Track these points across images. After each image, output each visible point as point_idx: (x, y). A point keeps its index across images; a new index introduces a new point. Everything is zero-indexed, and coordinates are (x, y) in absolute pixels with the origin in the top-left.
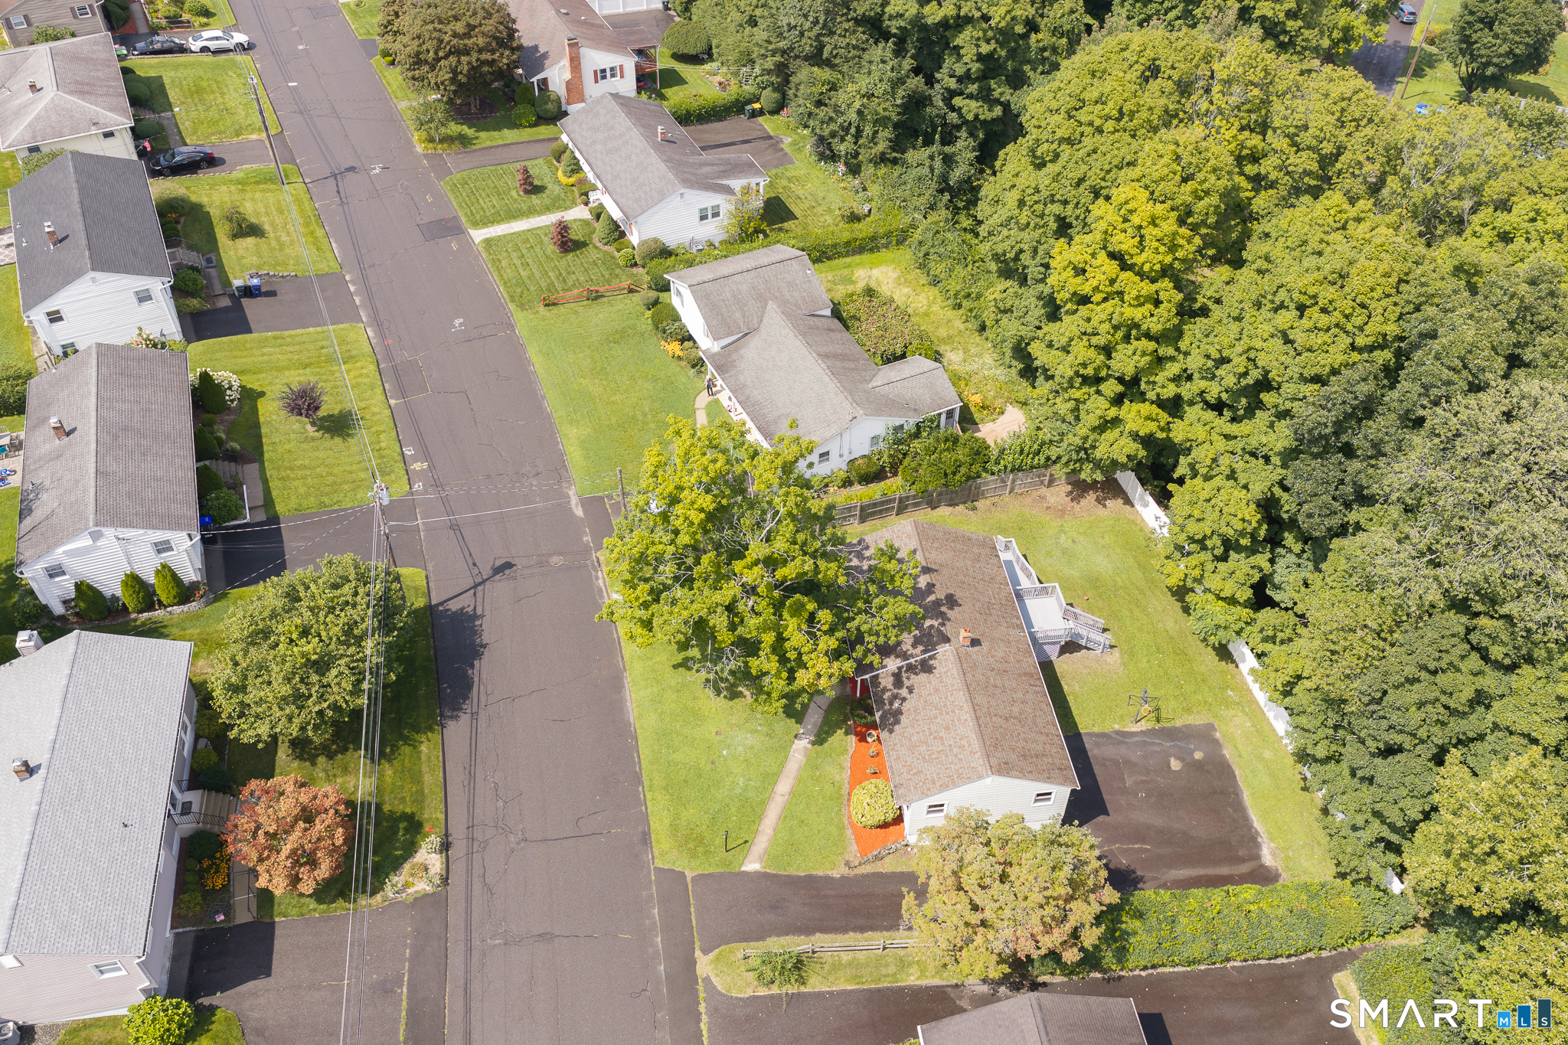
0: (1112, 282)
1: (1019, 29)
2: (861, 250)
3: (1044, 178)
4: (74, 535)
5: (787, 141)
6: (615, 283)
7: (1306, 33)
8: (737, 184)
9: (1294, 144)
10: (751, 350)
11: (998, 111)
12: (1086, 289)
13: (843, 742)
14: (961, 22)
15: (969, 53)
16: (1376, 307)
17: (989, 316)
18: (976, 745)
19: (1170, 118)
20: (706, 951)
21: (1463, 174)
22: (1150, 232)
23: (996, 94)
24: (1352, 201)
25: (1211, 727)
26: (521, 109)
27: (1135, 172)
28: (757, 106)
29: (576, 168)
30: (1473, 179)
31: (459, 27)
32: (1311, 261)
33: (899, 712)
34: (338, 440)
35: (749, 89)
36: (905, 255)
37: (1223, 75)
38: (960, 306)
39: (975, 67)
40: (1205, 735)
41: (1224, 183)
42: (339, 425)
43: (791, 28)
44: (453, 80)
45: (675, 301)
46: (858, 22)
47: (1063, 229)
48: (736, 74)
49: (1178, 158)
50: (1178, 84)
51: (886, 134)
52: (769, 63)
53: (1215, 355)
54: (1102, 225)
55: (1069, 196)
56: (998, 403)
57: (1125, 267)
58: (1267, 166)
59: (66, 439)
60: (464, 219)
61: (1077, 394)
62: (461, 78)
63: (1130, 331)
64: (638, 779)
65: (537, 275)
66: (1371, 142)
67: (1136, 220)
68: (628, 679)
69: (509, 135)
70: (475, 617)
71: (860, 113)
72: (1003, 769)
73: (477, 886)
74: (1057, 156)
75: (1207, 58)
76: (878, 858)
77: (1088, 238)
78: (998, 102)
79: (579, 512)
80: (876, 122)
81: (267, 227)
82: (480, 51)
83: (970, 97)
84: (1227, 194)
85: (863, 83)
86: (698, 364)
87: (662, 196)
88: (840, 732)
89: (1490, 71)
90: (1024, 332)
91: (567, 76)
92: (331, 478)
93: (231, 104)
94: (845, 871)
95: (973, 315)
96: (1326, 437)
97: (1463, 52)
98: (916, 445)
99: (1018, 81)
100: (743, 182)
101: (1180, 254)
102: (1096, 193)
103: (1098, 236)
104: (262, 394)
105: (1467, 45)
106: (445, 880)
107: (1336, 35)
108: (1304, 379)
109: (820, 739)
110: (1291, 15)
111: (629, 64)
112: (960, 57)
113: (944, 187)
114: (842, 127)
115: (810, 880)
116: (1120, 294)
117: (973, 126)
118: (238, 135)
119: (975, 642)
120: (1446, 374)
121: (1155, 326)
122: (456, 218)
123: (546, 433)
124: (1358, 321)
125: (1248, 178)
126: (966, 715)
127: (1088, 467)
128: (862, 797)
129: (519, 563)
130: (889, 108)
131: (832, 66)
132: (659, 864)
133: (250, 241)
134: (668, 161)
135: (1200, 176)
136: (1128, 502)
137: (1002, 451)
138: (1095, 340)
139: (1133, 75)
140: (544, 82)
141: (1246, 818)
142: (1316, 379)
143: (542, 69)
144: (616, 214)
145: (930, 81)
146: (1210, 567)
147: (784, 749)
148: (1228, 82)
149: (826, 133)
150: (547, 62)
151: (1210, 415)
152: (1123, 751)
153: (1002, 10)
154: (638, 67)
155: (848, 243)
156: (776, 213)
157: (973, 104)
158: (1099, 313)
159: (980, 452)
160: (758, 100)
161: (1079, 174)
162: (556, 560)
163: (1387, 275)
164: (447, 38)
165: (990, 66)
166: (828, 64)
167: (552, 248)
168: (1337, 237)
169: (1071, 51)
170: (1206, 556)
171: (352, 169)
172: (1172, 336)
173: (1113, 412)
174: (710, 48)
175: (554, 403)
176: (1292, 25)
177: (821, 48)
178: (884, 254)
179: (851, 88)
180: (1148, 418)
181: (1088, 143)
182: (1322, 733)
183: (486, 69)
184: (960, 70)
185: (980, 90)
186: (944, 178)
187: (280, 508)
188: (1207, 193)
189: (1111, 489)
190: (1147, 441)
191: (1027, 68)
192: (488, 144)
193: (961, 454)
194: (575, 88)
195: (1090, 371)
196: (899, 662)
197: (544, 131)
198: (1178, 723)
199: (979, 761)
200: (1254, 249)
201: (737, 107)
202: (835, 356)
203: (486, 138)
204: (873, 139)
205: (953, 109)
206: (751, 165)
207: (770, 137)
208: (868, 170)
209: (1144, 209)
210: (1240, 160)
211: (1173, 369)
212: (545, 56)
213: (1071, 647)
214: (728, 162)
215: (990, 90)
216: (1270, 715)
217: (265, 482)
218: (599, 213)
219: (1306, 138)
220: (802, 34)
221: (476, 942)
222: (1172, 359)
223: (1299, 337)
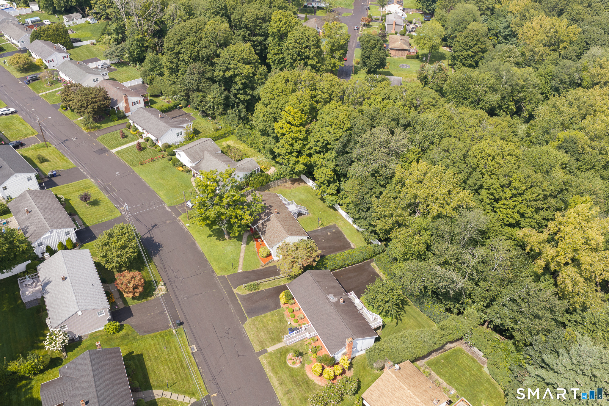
0: (290, 129)
1: (251, 75)
2: (222, 138)
3: (268, 109)
4: (45, 233)
5: (192, 114)
6: (158, 156)
7: (322, 67)
8: (185, 125)
9: (323, 92)
10: (203, 164)
11: (249, 97)
12: (284, 132)
13: (253, 243)
14: (235, 75)
15: (239, 83)
16: (345, 122)
17: (261, 147)
18: (284, 231)
19: (294, 91)
20: (235, 288)
21: (360, 93)
22: (295, 116)
23: (248, 92)
24: (337, 102)
25: (335, 225)
26: (113, 116)
27: (289, 103)
28: (180, 106)
29: (136, 129)
30: (361, 94)
31: (93, 96)
32: (331, 115)
33: (265, 231)
34: (96, 206)
35: (177, 102)
36: (234, 137)
37: (303, 79)
38: (252, 147)
39: (241, 86)
40: (334, 226)
41: (309, 102)
42: (96, 203)
43: (189, 83)
44: (93, 111)
45: (177, 157)
46: (207, 79)
47: (275, 120)
48: (172, 98)
49: (298, 99)
50: (294, 82)
51: (221, 107)
52: (183, 93)
53: (316, 140)
54: (285, 116)
55: (275, 112)
56: (268, 167)
57: (292, 125)
58: (318, 98)
59: (29, 214)
60: (107, 148)
61: (288, 157)
62: (96, 110)
63: (296, 139)
64: (207, 261)
65: (135, 158)
66: (338, 89)
67: (292, 114)
68: (197, 242)
69: (111, 124)
70: (152, 238)
71: (213, 102)
72: (291, 235)
73: (176, 290)
74: (270, 103)
75: (299, 76)
76: (268, 264)
77: (282, 120)
78: (249, 94)
79: (170, 210)
80: (218, 104)
81: (49, 159)
82: (100, 101)
83: (241, 94)
84: (311, 105)
85: (212, 95)
86: (188, 171)
87: (166, 131)
88: (252, 242)
89: (372, 69)
90: (271, 147)
91: (125, 105)
92: (98, 216)
93: (19, 128)
94: (261, 268)
95: (256, 148)
96: (342, 151)
97: (364, 66)
98: (251, 179)
99: (253, 89)
100: (187, 125)
101: (303, 120)
102: (281, 110)
103: (284, 119)
104: (70, 199)
105: (365, 64)
106: (167, 290)
107: (332, 65)
108: (335, 140)
109: (248, 243)
110: (317, 63)
111: (142, 99)
112: (237, 84)
113: (240, 118)
114: (209, 107)
115: (254, 271)
116: (292, 131)
117: (243, 102)
118: (26, 136)
119: (278, 213)
120: (359, 131)
121: (301, 137)
122: (105, 148)
123: (153, 194)
124: (342, 125)
125: (315, 102)
126: (280, 226)
127: (294, 175)
128: (261, 251)
129: (159, 224)
130: (221, 100)
131: (203, 92)
132: (218, 275)
133: (46, 163)
134: (165, 122)
135: (304, 102)
136: (305, 183)
137: (273, 177)
138: (289, 143)
139: (283, 82)
140: (118, 108)
141: (347, 240)
142: (337, 139)
143: (117, 104)
144: (153, 138)
145: (229, 92)
146: (326, 188)
147: (240, 248)
148: (305, 81)
149: (205, 109)
150: (118, 102)
151: (318, 155)
152: (317, 233)
153: (246, 71)
154: (144, 100)
155: (218, 136)
156: (196, 132)
157: (243, 96)
158: (289, 137)
159: (267, 176)
160: (180, 104)
161: (276, 106)
162: (168, 222)
163: (346, 115)
164: (90, 99)
165: (245, 85)
166: (202, 91)
167: (137, 151)
168: (336, 110)
169: (266, 79)
170: (325, 186)
171: (66, 140)
172: (306, 139)
173: (297, 160)
174: (162, 92)
175: (152, 187)
176: (318, 65)
177: (198, 87)
178: (228, 138)
179: (209, 96)
180: (305, 159)
181: (277, 99)
182: (356, 213)
183: (102, 106)
184: (237, 88)
185: (244, 92)
186: (240, 116)
187: (88, 224)
188: (306, 105)
189: (300, 181)
190: (305, 165)
191: (255, 85)
192: (106, 127)
193: (263, 178)
194: (127, 108)
195: (289, 151)
196: (262, 221)
197: (121, 121)
198: (328, 225)
199: (286, 234)
200: (319, 117)
201: (175, 107)
202: (226, 161)
203: (104, 126)
204: (218, 109)
205: (237, 98)
206: (187, 120)
207: (187, 114)
208: (218, 117)
209: (293, 111)
210: (312, 98)
211: (308, 147)
212: (116, 100)
213: (300, 214)
214: (180, 120)
215: (246, 92)
216: (347, 219)
217: (81, 219)
218: (147, 140)
219: (324, 90)
220: (193, 84)
221: (180, 300)
222: (307, 144)
223: (332, 131)
